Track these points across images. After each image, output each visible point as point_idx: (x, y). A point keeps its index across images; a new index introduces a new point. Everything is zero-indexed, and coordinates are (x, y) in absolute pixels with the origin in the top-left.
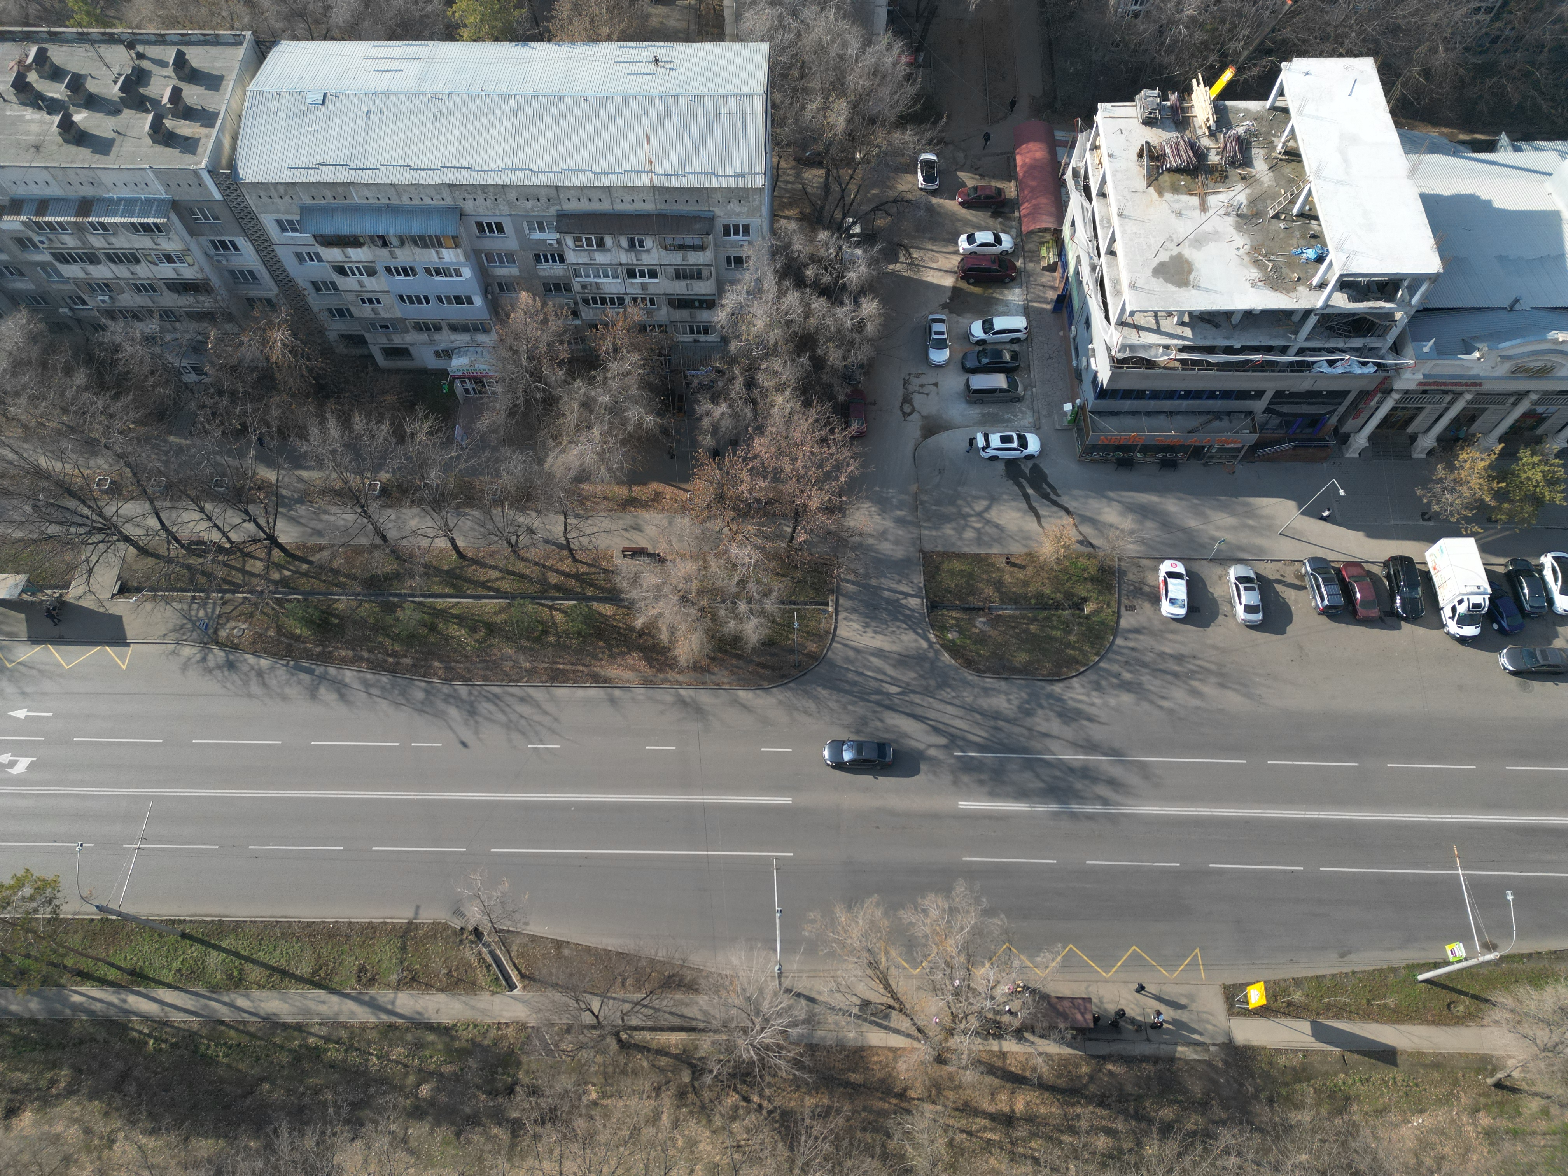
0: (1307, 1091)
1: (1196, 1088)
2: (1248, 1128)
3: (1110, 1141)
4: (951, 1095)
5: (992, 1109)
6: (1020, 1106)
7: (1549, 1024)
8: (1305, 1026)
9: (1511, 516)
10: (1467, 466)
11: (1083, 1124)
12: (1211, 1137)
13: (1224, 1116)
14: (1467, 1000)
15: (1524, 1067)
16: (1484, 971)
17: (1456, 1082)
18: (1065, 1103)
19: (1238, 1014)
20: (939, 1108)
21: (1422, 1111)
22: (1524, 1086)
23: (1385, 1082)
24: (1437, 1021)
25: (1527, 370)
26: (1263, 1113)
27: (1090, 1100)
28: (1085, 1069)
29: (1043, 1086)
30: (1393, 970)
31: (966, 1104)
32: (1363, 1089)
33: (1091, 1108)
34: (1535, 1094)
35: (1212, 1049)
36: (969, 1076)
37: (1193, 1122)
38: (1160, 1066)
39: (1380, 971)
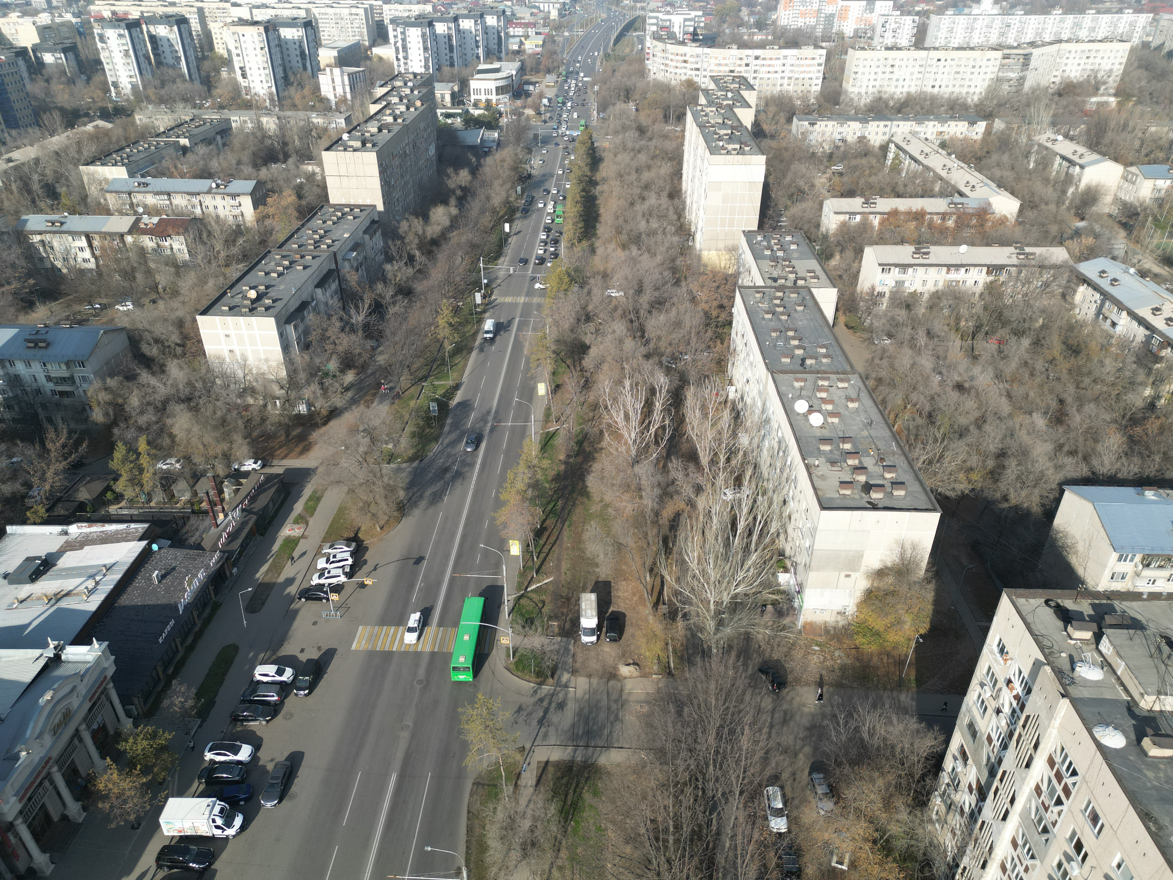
7: (510, 849)
9: (166, 769)
10: (110, 786)
25: (59, 725)
34: (550, 871)
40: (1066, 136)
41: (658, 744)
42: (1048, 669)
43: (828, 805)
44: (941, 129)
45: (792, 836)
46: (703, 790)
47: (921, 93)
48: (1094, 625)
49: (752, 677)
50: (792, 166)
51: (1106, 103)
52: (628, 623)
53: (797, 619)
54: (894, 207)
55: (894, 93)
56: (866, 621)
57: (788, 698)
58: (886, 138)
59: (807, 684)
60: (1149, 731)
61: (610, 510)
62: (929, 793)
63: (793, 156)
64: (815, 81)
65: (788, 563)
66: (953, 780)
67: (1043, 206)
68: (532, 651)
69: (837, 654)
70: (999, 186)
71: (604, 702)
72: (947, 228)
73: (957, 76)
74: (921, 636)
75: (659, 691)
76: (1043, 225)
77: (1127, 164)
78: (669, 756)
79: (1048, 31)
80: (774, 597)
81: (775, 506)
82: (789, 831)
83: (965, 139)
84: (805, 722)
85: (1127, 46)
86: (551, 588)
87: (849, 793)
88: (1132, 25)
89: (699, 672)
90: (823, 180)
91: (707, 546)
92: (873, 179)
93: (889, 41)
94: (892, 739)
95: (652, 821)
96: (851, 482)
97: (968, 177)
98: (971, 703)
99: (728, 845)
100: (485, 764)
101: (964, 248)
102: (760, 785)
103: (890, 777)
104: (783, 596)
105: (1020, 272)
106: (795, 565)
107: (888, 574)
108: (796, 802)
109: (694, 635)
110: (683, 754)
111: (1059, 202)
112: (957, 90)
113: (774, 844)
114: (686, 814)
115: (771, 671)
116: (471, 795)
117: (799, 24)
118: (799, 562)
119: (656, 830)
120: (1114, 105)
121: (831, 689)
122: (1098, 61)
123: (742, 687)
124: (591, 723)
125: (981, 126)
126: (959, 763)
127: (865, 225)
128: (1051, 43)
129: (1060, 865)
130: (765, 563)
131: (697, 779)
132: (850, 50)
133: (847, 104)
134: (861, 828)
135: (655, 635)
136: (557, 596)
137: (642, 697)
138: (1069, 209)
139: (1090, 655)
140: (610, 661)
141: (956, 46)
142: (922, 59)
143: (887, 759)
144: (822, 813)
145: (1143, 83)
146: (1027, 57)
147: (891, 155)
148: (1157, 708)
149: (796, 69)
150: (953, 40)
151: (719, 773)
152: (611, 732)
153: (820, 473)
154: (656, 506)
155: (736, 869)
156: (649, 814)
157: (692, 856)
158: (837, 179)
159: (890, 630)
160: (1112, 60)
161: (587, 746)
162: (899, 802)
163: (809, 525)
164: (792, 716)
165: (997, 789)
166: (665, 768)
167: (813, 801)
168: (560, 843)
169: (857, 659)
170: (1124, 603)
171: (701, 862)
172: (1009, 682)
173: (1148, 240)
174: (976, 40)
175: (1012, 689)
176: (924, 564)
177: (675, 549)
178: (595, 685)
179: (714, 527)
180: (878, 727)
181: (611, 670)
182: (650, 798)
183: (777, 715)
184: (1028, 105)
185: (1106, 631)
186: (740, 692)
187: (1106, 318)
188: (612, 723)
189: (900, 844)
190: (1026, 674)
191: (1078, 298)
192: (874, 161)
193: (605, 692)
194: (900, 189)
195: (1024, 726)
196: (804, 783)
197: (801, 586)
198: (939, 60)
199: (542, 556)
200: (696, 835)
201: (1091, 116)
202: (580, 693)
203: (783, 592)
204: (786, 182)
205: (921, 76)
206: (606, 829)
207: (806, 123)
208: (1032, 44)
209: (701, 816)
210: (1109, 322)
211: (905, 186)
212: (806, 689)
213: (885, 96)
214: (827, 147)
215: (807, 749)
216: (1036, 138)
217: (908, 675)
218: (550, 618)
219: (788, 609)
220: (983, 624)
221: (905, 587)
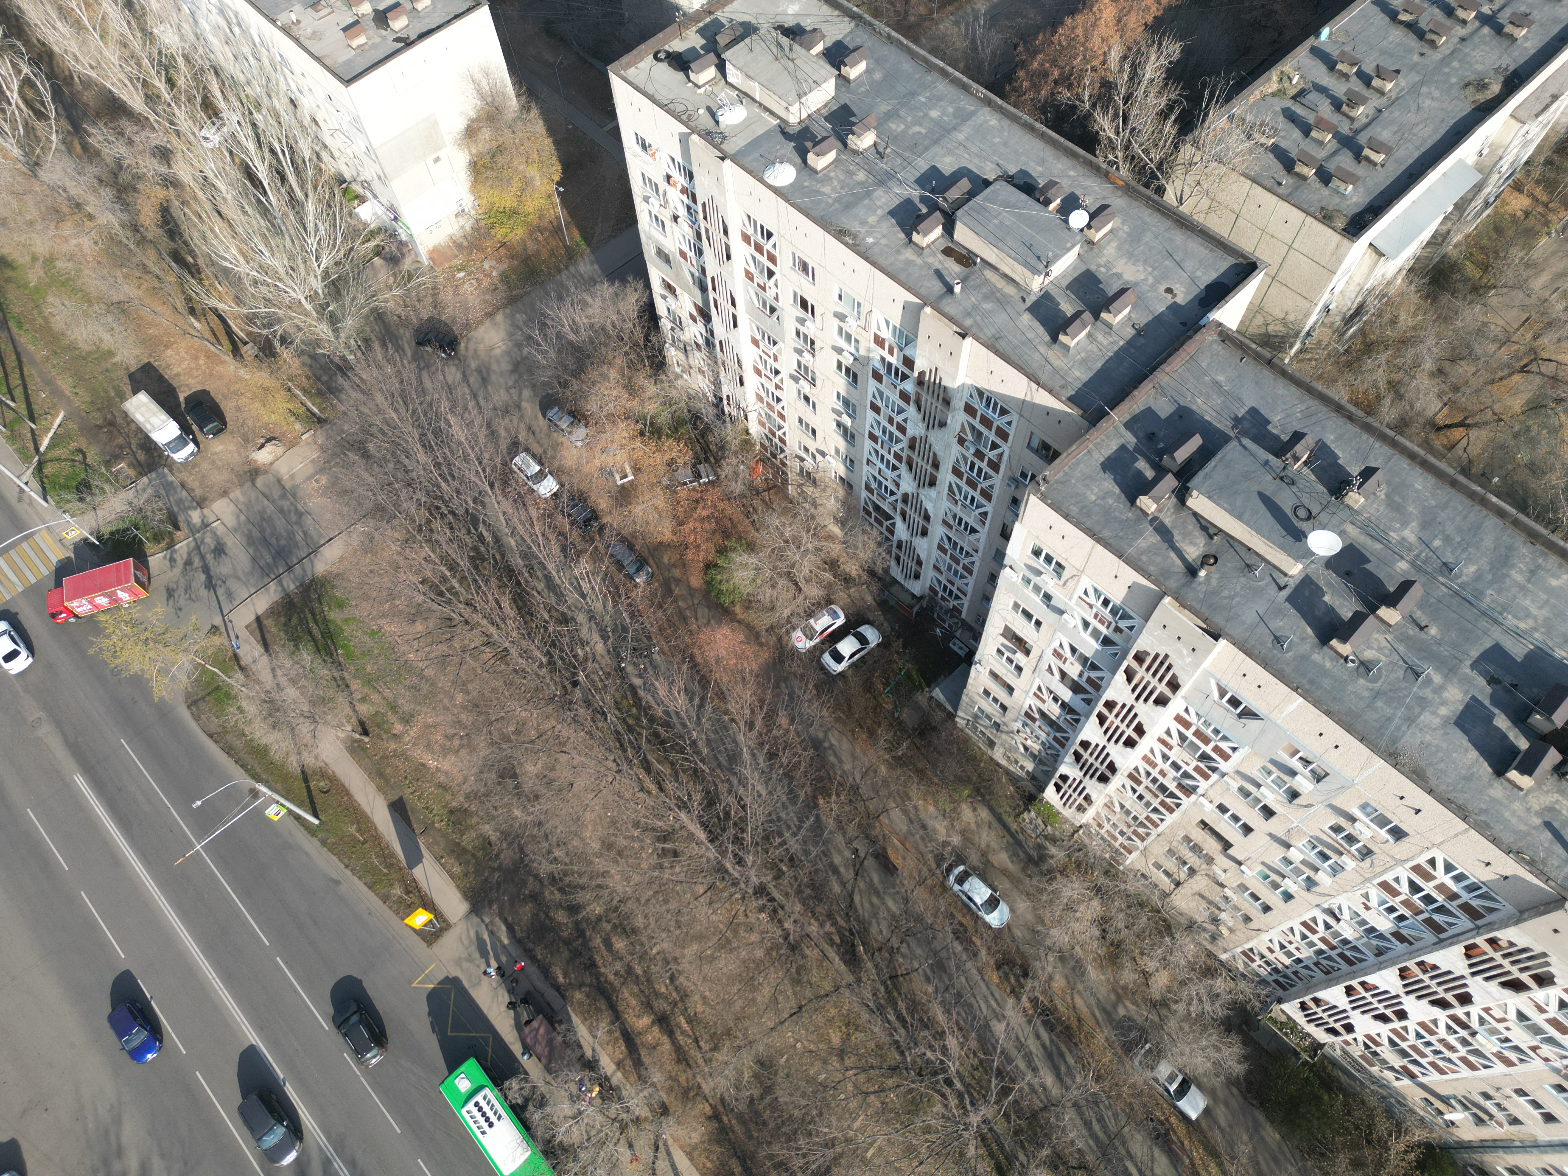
0: (468, 840)
1: (526, 911)
2: (527, 860)
3: (614, 940)
4: (682, 1079)
5: (665, 1039)
6: (645, 1021)
7: (293, 729)
8: (418, 872)
11: (618, 966)
12: (554, 878)
13: (531, 879)
14: (312, 784)
15: (339, 726)
16: (279, 786)
17: (384, 757)
18: (614, 990)
19: (445, 921)
20: (699, 1079)
21: (423, 765)
22: (354, 720)
23: (419, 798)
24: (345, 792)
26: (508, 856)
27: (598, 975)
28: (578, 996)
29: (617, 1016)
30: (324, 843)
31: (679, 1061)
32: (436, 809)
33: (603, 970)
34: (355, 711)
35: (487, 920)
36: (657, 1077)
37: (552, 895)
38: (530, 945)
39: (330, 850)
41: (368, 504)
42: (695, 138)
43: (581, 432)
45: (567, 487)
46: (453, 513)
48: (712, 55)
49: (416, 358)
52: (218, 399)
53: (417, 255)
56: (492, 204)
57: (471, 352)
59: (480, 323)
60: (809, 144)
61: (60, 264)
62: (661, 351)
65: (357, 188)
66: (674, 322)
68: (122, 519)
69: (487, 266)
71: (270, 509)
74: (559, 184)
75: (323, 449)
78: (390, 507)
80: (372, 244)
81: (285, 117)
82: (562, 485)
84: (506, 366)
86: (73, 426)
87: (592, 406)
89: (353, 394)
91: (240, 230)
94: (597, 321)
95: (422, 583)
96: (357, 23)
98: (647, 228)
99: (513, 543)
100: (184, 679)
102: (505, 464)
103: (620, 361)
104: (382, 236)
106: (366, 185)
107: (480, 129)
108: (550, 453)
109: (313, 357)
110: (404, 495)
113: (556, 508)
114: (453, 551)
115: (431, 336)
116: (197, 718)
118: (369, 179)
119: (434, 588)
121: (508, 311)
123: (412, 376)
124: (274, 541)
126: (670, 299)
129: (798, 333)
130: (330, 206)
131: (438, 508)
134: (623, 431)
135: (266, 389)
136: (91, 431)
137: (310, 470)
139: (725, 95)
140: (236, 459)
143: (606, 345)
144: (579, 444)
148: (804, 115)
151: (456, 484)
152: (305, 533)
153: (309, 31)
154: (125, 217)
155: (537, 557)
156: (415, 579)
157: (487, 581)
159: (523, 199)
161: (290, 568)
162: (641, 380)
163: (347, 118)
164: (488, 369)
165: (715, 301)
166: (395, 522)
167: (564, 439)
168: (343, 679)
169: (512, 257)
170: (726, 9)
171: (500, 579)
172: (668, 177)
175: (675, 185)
176: (510, 89)
177: (201, 262)
178: (241, 499)
179: (229, 197)
180: (577, 319)
181: (246, 468)
182: (402, 563)
183: (472, 380)
185: (726, 55)
186: (415, 384)
188: (299, 523)
189: (664, 419)
190: (679, 159)
193: (261, 497)
195: (705, 218)
196: (545, 428)
197: (392, 208)
199: (18, 393)
200: (477, 559)
202: (230, 521)
203: (379, 230)
206: (380, 628)
209: (468, 540)
212: (482, 329)
215: (527, 393)
217: (572, 239)
218: (108, 464)
219: (399, 249)
220: (610, 126)
221: (507, 133)
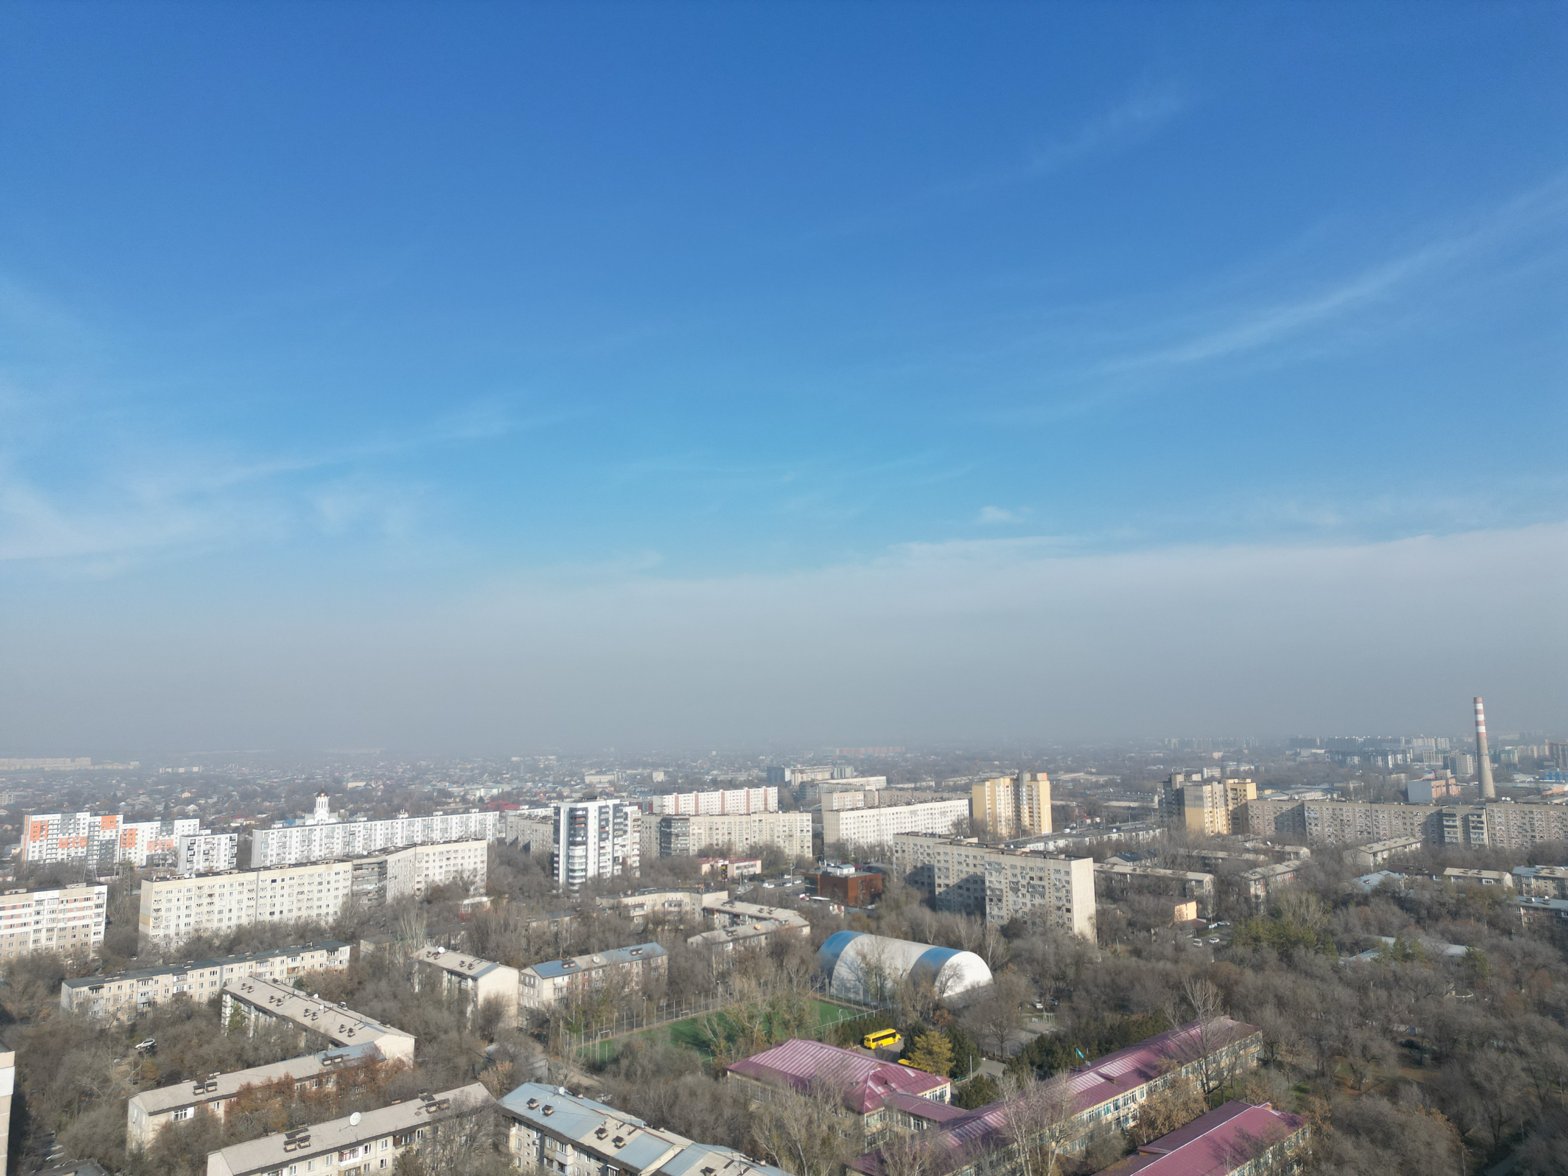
40: (448, 947)
44: (293, 965)
47: (257, 923)
50: (66, 1059)
51: (480, 903)
54: (244, 1083)
55: (219, 929)
58: (217, 988)
63: (67, 1041)
64: (93, 929)
67: (443, 1037)
70: (384, 1023)
72: (327, 1095)
73: (300, 897)
76: (449, 1060)
77: (521, 966)
79: (399, 836)
83: (328, 972)
85: (484, 844)
88: (482, 823)
90: (124, 1068)
92: (206, 1050)
93: (201, 866)
97: (341, 1020)
101: (355, 1118)
105: (435, 1130)
111: (461, 1026)
112: (304, 913)
117: (59, 857)
120: (489, 904)
122: (459, 861)
125: (345, 952)
127: (204, 1120)
128: (405, 848)
132: (145, 884)
133: (149, 953)
138: (472, 1032)
141: (293, 862)
142: (251, 882)
145: (510, 879)
146: (382, 865)
147: (228, 1011)
149: (61, 916)
150: (288, 856)
158: (147, 1061)
160: (473, 860)
173: (567, 1049)
174: (317, 852)
184: (396, 919)
187: (551, 1161)
191: (513, 1144)
192: (203, 1024)
194: (250, 1055)
198: (274, 881)
201: (469, 920)
204: (55, 1086)
205: (253, 903)
207: (85, 989)
208: (385, 851)
210: (555, 1164)
211: (256, 1049)
213: (205, 935)
214: (124, 1017)
216: (415, 955)
